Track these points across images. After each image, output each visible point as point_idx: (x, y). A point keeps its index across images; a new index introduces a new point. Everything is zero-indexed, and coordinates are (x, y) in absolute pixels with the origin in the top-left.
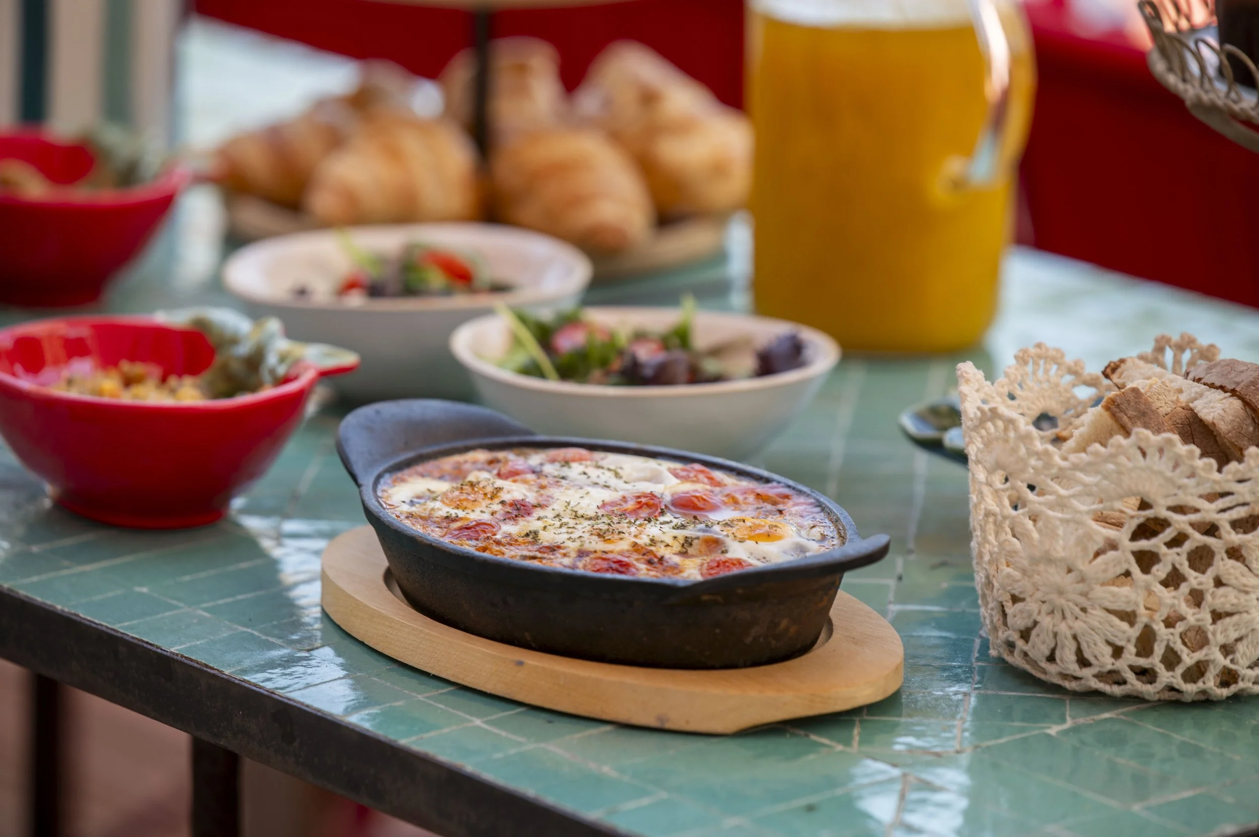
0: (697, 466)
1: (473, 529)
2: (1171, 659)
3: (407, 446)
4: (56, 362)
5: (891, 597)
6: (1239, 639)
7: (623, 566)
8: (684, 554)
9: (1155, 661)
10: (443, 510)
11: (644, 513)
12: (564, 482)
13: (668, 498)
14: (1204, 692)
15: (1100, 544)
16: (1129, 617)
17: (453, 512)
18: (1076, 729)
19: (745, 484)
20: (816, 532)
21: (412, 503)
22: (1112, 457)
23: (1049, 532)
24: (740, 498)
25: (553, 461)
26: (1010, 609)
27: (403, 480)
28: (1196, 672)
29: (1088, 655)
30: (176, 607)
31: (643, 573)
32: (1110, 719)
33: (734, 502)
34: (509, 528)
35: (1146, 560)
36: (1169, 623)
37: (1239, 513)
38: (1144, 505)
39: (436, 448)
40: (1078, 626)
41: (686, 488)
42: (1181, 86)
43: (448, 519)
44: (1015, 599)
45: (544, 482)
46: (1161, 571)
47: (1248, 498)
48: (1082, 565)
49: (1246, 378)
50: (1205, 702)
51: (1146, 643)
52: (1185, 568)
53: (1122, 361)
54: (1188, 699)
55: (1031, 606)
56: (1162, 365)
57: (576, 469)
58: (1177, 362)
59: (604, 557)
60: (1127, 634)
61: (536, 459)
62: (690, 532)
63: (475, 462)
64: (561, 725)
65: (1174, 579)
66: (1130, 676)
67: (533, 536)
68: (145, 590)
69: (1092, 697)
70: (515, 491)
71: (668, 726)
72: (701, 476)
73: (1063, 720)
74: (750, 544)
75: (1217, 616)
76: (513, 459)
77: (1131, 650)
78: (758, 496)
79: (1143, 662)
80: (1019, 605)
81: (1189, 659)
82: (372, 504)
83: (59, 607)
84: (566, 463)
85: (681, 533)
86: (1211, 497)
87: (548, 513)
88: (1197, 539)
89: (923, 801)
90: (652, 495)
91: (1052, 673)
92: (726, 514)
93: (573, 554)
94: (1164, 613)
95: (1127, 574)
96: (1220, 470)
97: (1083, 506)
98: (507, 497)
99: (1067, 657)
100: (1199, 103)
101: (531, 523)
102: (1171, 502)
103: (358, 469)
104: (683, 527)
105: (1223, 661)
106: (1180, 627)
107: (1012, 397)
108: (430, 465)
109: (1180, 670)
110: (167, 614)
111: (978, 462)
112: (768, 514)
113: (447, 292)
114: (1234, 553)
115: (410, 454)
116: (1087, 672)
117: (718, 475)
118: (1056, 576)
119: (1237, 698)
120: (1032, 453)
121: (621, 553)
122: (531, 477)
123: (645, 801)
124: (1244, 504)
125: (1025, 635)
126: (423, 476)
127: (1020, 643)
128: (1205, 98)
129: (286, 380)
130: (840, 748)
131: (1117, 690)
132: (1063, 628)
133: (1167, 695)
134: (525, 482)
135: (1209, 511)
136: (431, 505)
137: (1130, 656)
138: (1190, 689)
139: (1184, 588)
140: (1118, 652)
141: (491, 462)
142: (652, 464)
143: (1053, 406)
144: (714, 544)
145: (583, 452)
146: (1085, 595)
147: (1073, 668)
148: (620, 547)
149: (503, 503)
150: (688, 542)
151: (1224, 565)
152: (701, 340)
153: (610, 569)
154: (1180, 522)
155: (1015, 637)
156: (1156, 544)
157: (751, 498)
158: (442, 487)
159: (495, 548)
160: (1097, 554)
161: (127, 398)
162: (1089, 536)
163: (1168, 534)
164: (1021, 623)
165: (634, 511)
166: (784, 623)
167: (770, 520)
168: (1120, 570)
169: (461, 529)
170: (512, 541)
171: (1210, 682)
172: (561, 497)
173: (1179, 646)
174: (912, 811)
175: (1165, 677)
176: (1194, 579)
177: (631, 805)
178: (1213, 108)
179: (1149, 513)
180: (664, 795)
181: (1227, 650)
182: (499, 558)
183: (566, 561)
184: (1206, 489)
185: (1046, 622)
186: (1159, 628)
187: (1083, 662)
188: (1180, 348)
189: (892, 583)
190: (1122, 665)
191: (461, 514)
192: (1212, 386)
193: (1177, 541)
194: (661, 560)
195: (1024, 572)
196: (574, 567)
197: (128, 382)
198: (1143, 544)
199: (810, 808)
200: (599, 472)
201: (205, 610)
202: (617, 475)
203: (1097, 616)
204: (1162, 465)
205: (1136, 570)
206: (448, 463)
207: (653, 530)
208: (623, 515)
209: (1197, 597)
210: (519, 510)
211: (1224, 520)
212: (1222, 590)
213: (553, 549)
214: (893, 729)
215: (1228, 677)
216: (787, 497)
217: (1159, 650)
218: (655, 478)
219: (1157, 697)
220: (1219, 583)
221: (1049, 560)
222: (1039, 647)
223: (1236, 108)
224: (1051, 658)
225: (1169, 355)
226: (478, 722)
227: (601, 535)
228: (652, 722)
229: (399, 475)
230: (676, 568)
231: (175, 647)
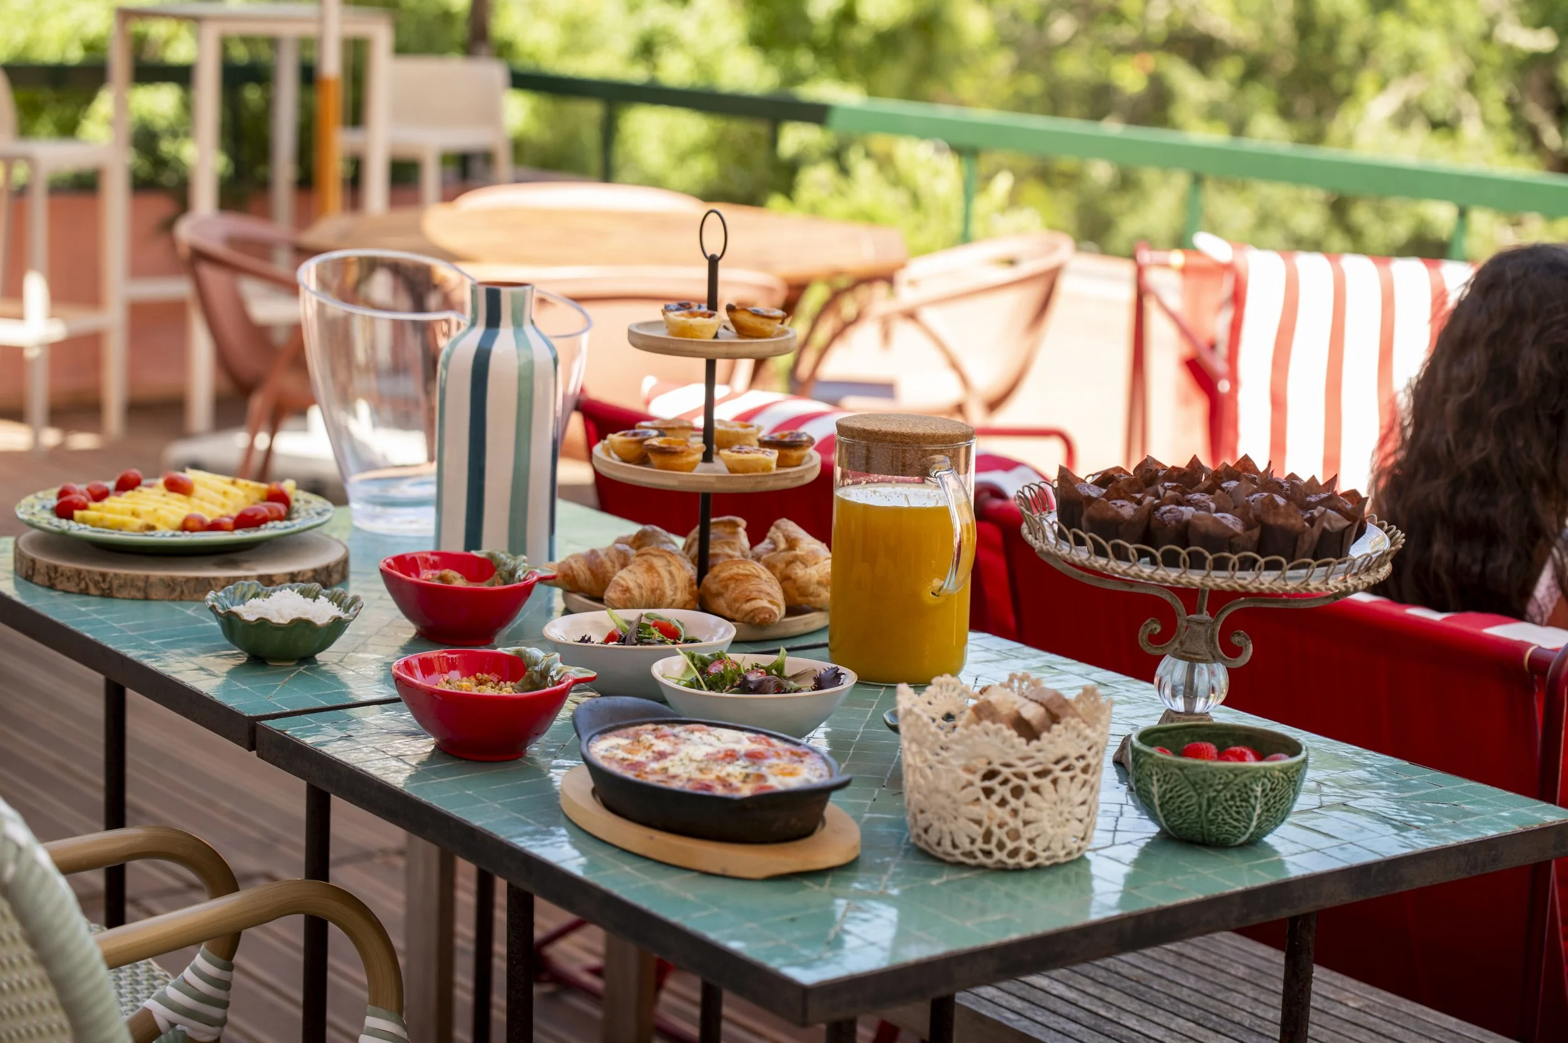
0: (762, 736)
1: (635, 766)
2: (1001, 846)
3: (611, 721)
4: (442, 672)
5: (867, 810)
6: (1038, 836)
7: (708, 787)
8: (744, 781)
9: (992, 846)
10: (621, 754)
11: (728, 760)
12: (688, 742)
13: (743, 752)
14: (1018, 864)
15: (963, 783)
16: (979, 823)
17: (626, 756)
18: (947, 883)
19: (787, 746)
20: (818, 773)
21: (607, 750)
22: (970, 737)
23: (937, 776)
24: (782, 753)
25: (686, 731)
26: (919, 817)
27: (605, 738)
28: (1014, 853)
29: (957, 842)
30: (484, 802)
31: (720, 791)
32: (968, 878)
33: (778, 755)
34: (655, 766)
35: (988, 792)
36: (1000, 826)
37: (1038, 768)
38: (989, 763)
39: (627, 722)
40: (953, 827)
41: (755, 747)
42: (1034, 541)
43: (623, 759)
44: (922, 812)
45: (677, 741)
46: (996, 798)
47: (1042, 760)
48: (955, 794)
49: (1047, 696)
50: (1019, 869)
51: (988, 836)
52: (1009, 797)
53: (989, 686)
54: (1010, 867)
55: (929, 815)
56: (1012, 690)
57: (697, 734)
58: (1020, 687)
59: (699, 782)
60: (978, 831)
61: (678, 729)
62: (750, 770)
63: (646, 730)
64: (671, 871)
65: (1003, 803)
66: (979, 855)
67: (665, 770)
68: (470, 792)
69: (960, 865)
70: (661, 746)
71: (729, 873)
72: (763, 742)
73: (941, 876)
74: (780, 778)
75: (1026, 823)
76: (666, 729)
77: (979, 840)
78: (793, 753)
79: (986, 847)
80: (924, 815)
81: (1010, 845)
82: (585, 750)
83: (424, 800)
84: (692, 732)
85: (745, 771)
86: (1023, 759)
87: (676, 758)
88: (1016, 781)
89: (854, 918)
90: (734, 751)
91: (938, 851)
92: (774, 761)
93: (685, 780)
94: (997, 821)
95: (978, 800)
96: (1028, 744)
97: (955, 763)
98: (655, 749)
99: (947, 843)
100: (1041, 551)
101: (666, 763)
102: (1002, 761)
103: (581, 732)
104: (746, 767)
105: (1028, 847)
106: (1006, 829)
107: (930, 703)
108: (622, 731)
109: (1005, 852)
110: (479, 805)
111: (905, 737)
112: (795, 762)
113: (662, 642)
114: (1036, 790)
115: (612, 725)
116: (957, 852)
117: (774, 741)
118: (941, 800)
119: (1037, 867)
120: (929, 733)
121: (711, 780)
122: (672, 738)
123: (705, 913)
124: (1040, 763)
125: (926, 831)
126: (617, 736)
127: (924, 836)
128: (1045, 548)
129: (560, 683)
130: (817, 888)
131: (972, 862)
132: (945, 828)
133: (999, 865)
134: (669, 741)
135: (1022, 767)
136: (615, 752)
137: (979, 843)
138: (1011, 862)
139: (1008, 808)
140: (973, 841)
141: (654, 730)
142: (739, 734)
143: (954, 710)
144: (761, 777)
145: (705, 727)
146: (956, 810)
147: (950, 849)
148: (709, 778)
149: (653, 752)
150: (747, 776)
151: (1029, 796)
152: (788, 672)
153: (701, 789)
154: (1006, 772)
155: (921, 832)
156: (993, 783)
157: (788, 754)
158: (623, 742)
159: (644, 775)
160: (963, 788)
161: (475, 691)
162: (958, 779)
163: (1000, 779)
164: (923, 824)
165: (723, 759)
166: (793, 821)
167: (796, 765)
168: (974, 797)
169: (628, 765)
170: (654, 772)
171: (1021, 859)
172: (686, 750)
173: (1005, 839)
174: (848, 923)
175: (998, 855)
176: (1013, 803)
177: (697, 915)
178: (1048, 554)
179: (990, 767)
180: (716, 910)
181: (1031, 841)
182: (644, 781)
183: (680, 784)
184: (1020, 754)
185: (936, 824)
186: (995, 829)
187: (955, 846)
188: (1022, 680)
189: (869, 802)
190: (975, 848)
191: (630, 756)
192: (1031, 700)
193: (1005, 782)
194: (730, 785)
195: (926, 797)
196: (683, 787)
197: (480, 683)
198: (987, 784)
199: (793, 920)
200: (708, 737)
201: (500, 804)
202: (719, 739)
203: (962, 822)
204: (997, 741)
205: (982, 797)
206: (631, 731)
207: (730, 769)
208: (716, 760)
209: (1015, 812)
210: (662, 755)
211: (1029, 772)
212: (1028, 810)
213: (674, 777)
214: (851, 880)
215: (1032, 856)
216: (807, 753)
217: (994, 841)
218: (738, 742)
219: (994, 866)
220: (1027, 805)
221: (937, 790)
222: (932, 838)
223: (1059, 553)
224: (939, 844)
225: (1016, 684)
226: (627, 868)
227: (701, 770)
228: (717, 870)
229: (604, 735)
230: (738, 789)
231: (477, 822)
